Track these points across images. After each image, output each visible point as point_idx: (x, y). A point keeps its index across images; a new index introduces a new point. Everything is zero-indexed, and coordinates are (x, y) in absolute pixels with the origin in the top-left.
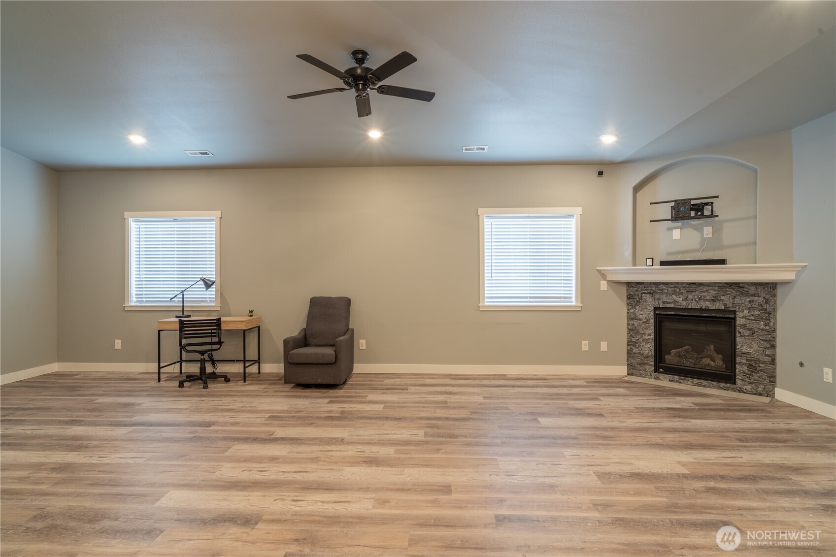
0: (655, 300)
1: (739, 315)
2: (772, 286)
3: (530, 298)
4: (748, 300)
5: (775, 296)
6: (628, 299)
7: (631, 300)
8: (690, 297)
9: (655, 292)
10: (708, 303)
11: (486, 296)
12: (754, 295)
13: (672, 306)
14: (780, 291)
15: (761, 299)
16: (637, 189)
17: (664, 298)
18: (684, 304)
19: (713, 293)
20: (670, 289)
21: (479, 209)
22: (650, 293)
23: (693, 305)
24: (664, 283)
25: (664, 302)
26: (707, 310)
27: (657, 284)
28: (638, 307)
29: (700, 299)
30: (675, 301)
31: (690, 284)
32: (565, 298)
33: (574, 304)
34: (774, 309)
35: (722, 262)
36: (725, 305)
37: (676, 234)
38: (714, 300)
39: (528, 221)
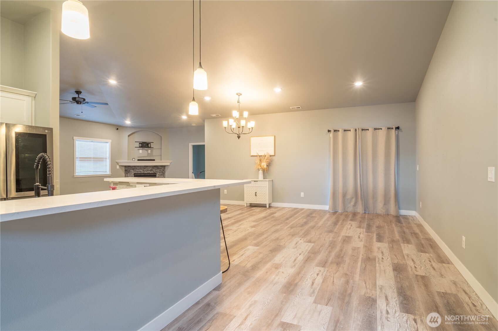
0: (134, 171)
1: (157, 174)
2: (164, 166)
3: (93, 172)
4: (159, 170)
5: (165, 169)
6: (125, 171)
7: (126, 172)
8: (145, 170)
9: (134, 169)
10: (149, 172)
11: (77, 171)
12: (160, 169)
13: (139, 173)
14: (166, 168)
15: (162, 170)
16: (129, 136)
17: (137, 171)
18: (143, 172)
19: (151, 168)
20: (139, 168)
21: (74, 137)
22: (132, 169)
23: (145, 172)
24: (137, 166)
25: (137, 172)
26: (149, 173)
27: (135, 166)
28: (128, 174)
29: (147, 170)
30: (140, 171)
31: (144, 166)
32: (105, 171)
33: (108, 173)
34: (165, 172)
35: (154, 160)
36: (154, 172)
37: (141, 151)
38: (151, 170)
39: (92, 143)
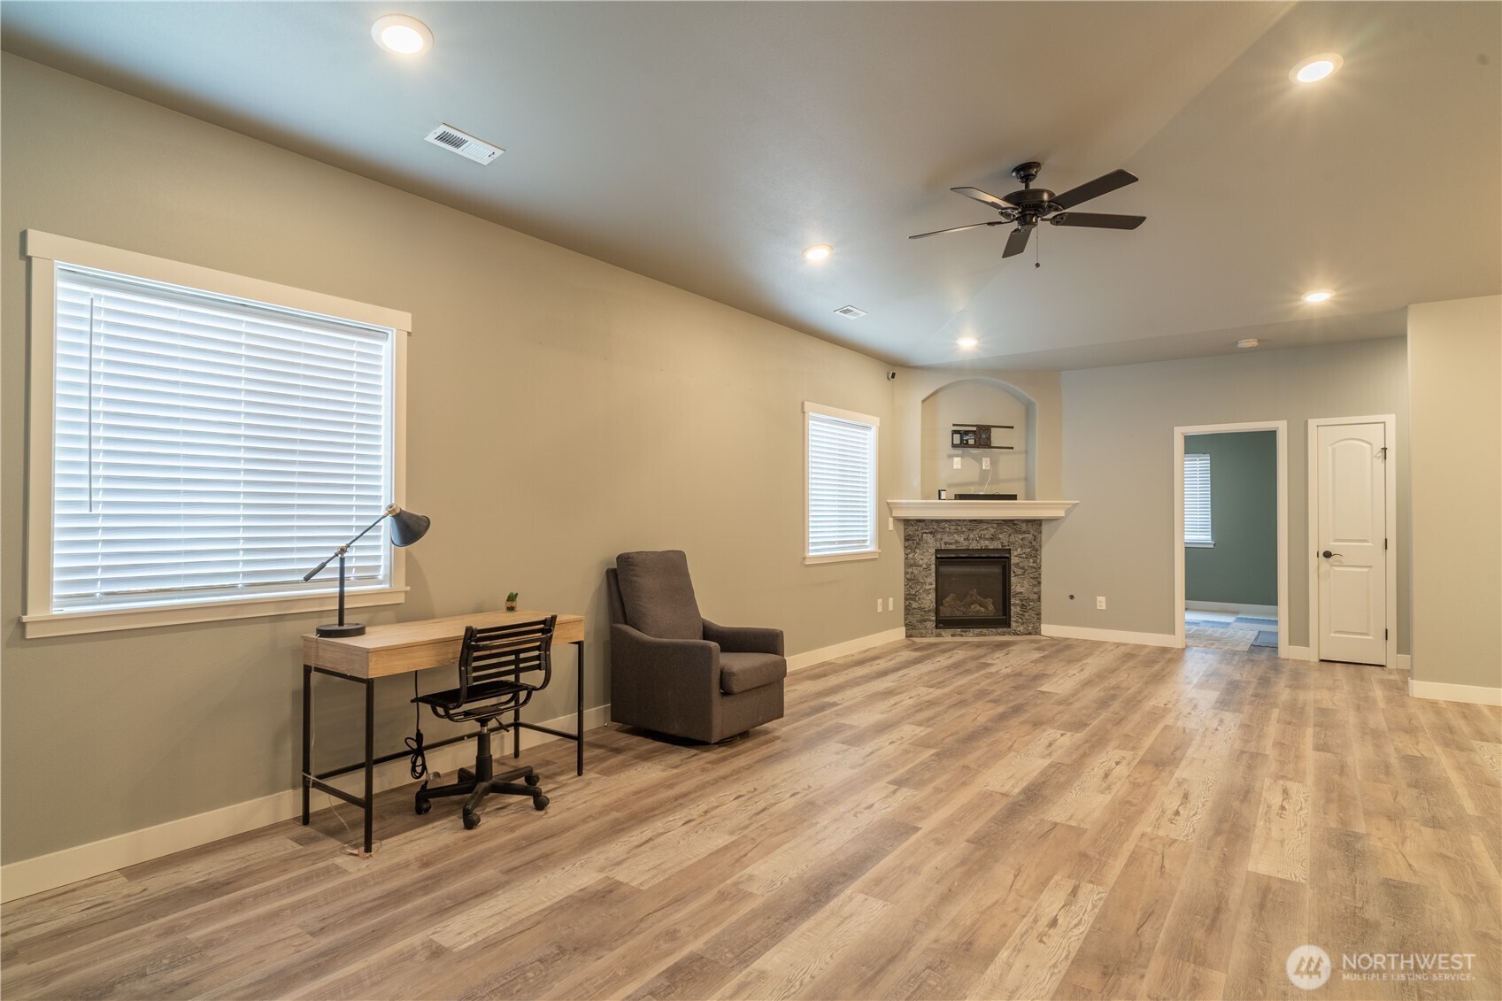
0: (936, 540)
1: (1014, 553)
2: (1037, 523)
3: (840, 542)
4: (1020, 537)
5: (1041, 532)
6: (906, 540)
7: (910, 542)
8: (971, 536)
9: (937, 531)
10: (987, 543)
11: (811, 541)
12: (1025, 533)
13: (953, 547)
14: (1045, 528)
15: (1030, 536)
16: (923, 401)
17: (946, 538)
18: (964, 545)
19: (992, 530)
20: (953, 527)
21: (806, 402)
22: (931, 533)
23: (974, 545)
24: (946, 521)
25: (945, 544)
26: (987, 550)
27: (938, 521)
28: (917, 551)
29: (980, 537)
30: (957, 542)
31: (971, 521)
32: (858, 541)
33: (868, 549)
34: (1040, 546)
35: (1013, 496)
36: (1002, 543)
37: (957, 462)
38: (993, 538)
